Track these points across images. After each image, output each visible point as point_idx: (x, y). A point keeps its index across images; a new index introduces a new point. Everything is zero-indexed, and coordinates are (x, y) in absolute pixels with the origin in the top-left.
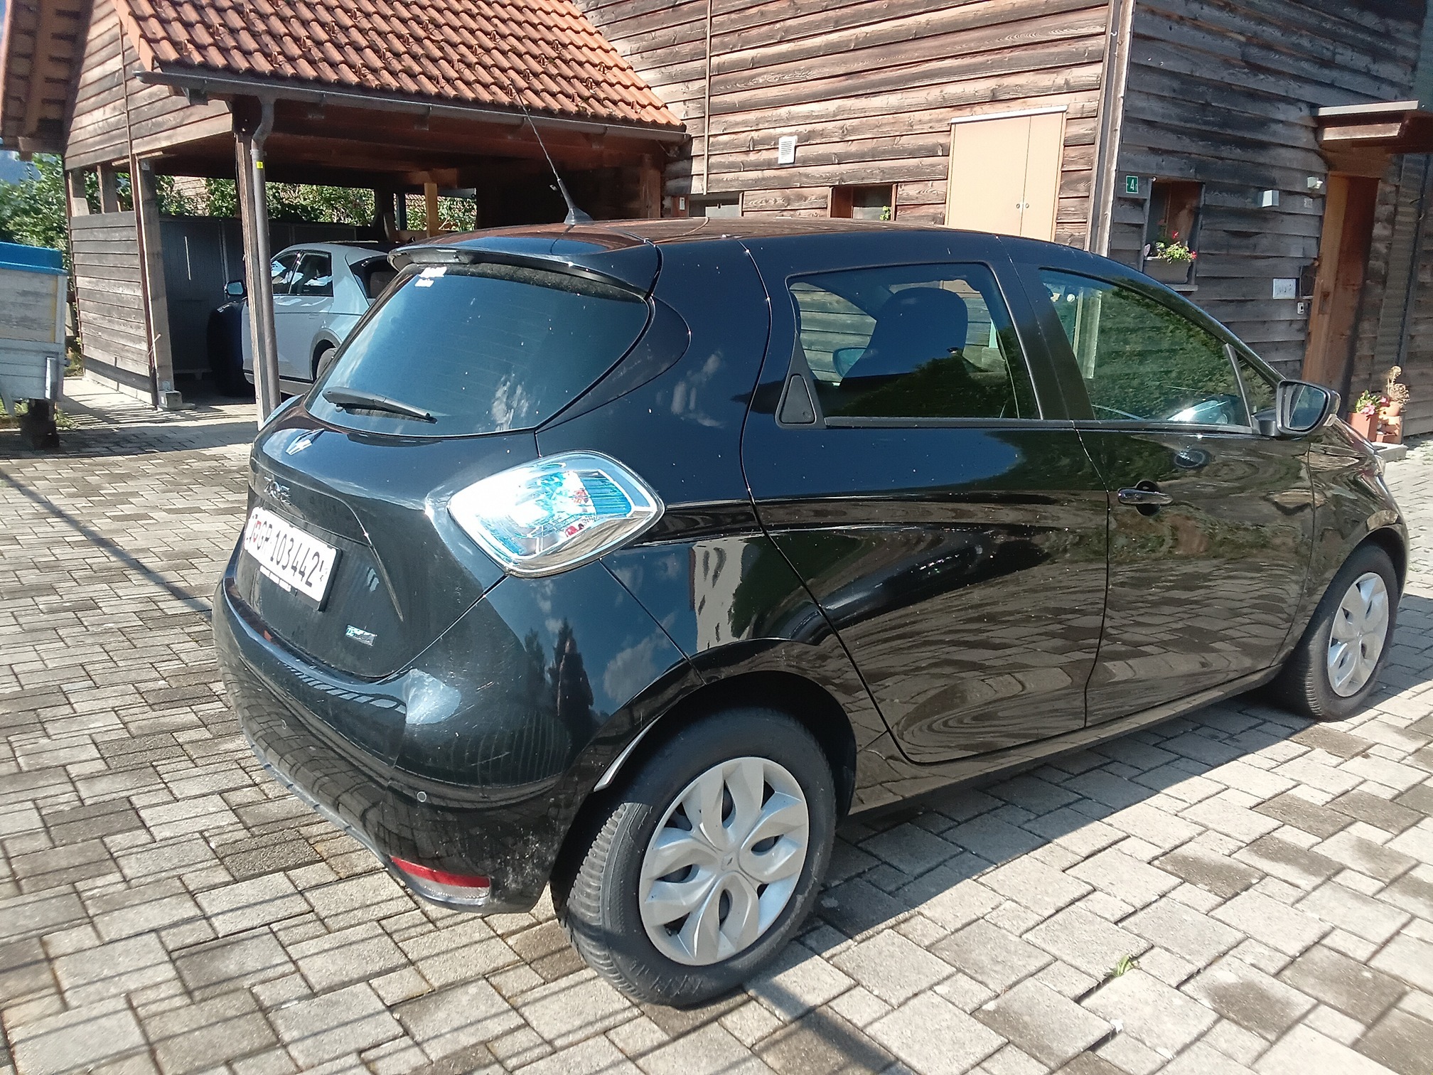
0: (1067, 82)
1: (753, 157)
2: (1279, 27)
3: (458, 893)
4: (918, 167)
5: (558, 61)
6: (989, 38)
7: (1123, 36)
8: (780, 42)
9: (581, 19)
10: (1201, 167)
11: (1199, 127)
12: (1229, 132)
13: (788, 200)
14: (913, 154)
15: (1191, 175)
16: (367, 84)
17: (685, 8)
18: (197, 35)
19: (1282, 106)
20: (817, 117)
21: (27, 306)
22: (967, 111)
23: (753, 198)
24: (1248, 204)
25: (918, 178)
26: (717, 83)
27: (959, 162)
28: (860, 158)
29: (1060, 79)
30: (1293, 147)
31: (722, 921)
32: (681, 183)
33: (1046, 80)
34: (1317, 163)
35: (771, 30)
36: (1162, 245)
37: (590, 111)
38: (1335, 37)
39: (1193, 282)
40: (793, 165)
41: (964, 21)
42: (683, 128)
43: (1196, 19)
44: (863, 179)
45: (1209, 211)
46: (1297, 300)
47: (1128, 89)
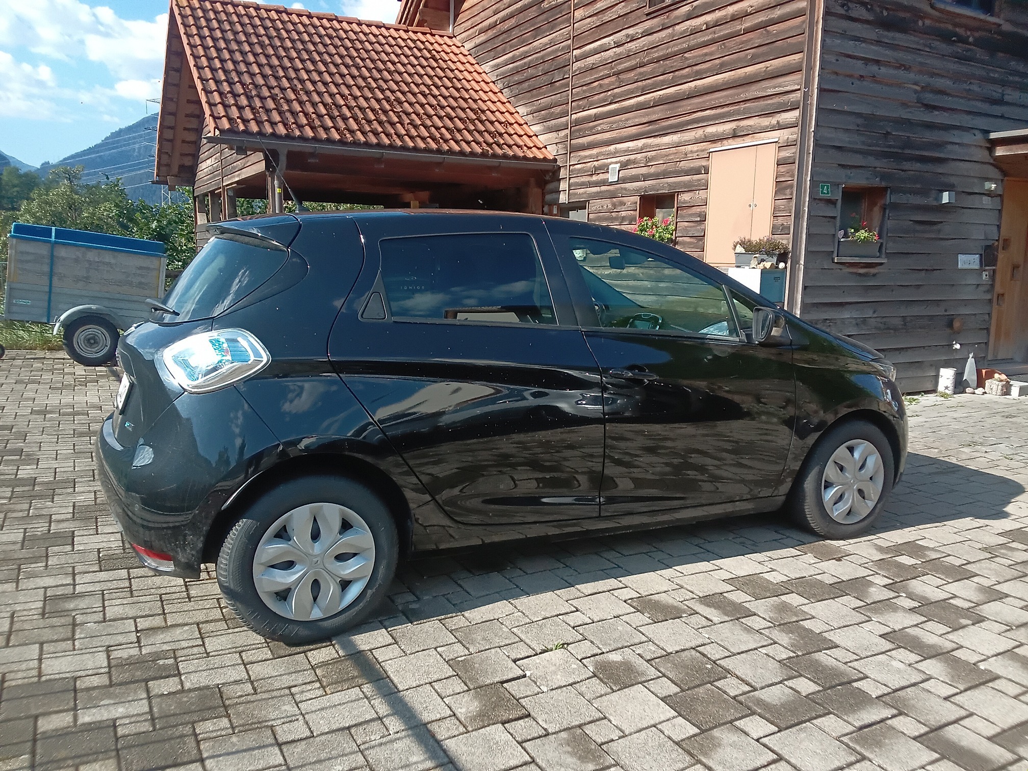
0: (778, 122)
1: (594, 178)
2: (950, 78)
3: (162, 565)
4: (690, 181)
5: (477, 122)
6: (732, 96)
7: (813, 91)
8: (610, 104)
9: (499, 94)
10: (884, 177)
11: (882, 149)
12: (909, 152)
13: (614, 205)
14: (688, 172)
15: (877, 182)
16: (345, 140)
17: (557, 84)
18: (245, 114)
19: (956, 132)
20: (632, 151)
21: (142, 276)
22: (719, 144)
23: (595, 205)
24: (930, 201)
25: (690, 188)
26: (575, 131)
27: (714, 178)
28: (656, 176)
29: (773, 120)
30: (968, 161)
31: (315, 599)
32: (554, 196)
33: (766, 122)
34: (994, 173)
35: (606, 96)
36: (853, 231)
37: (491, 152)
38: (1003, 83)
39: (883, 256)
40: (617, 183)
41: (717, 85)
42: (555, 160)
43: (874, 77)
44: (658, 190)
45: (895, 206)
46: (981, 270)
47: (817, 125)
